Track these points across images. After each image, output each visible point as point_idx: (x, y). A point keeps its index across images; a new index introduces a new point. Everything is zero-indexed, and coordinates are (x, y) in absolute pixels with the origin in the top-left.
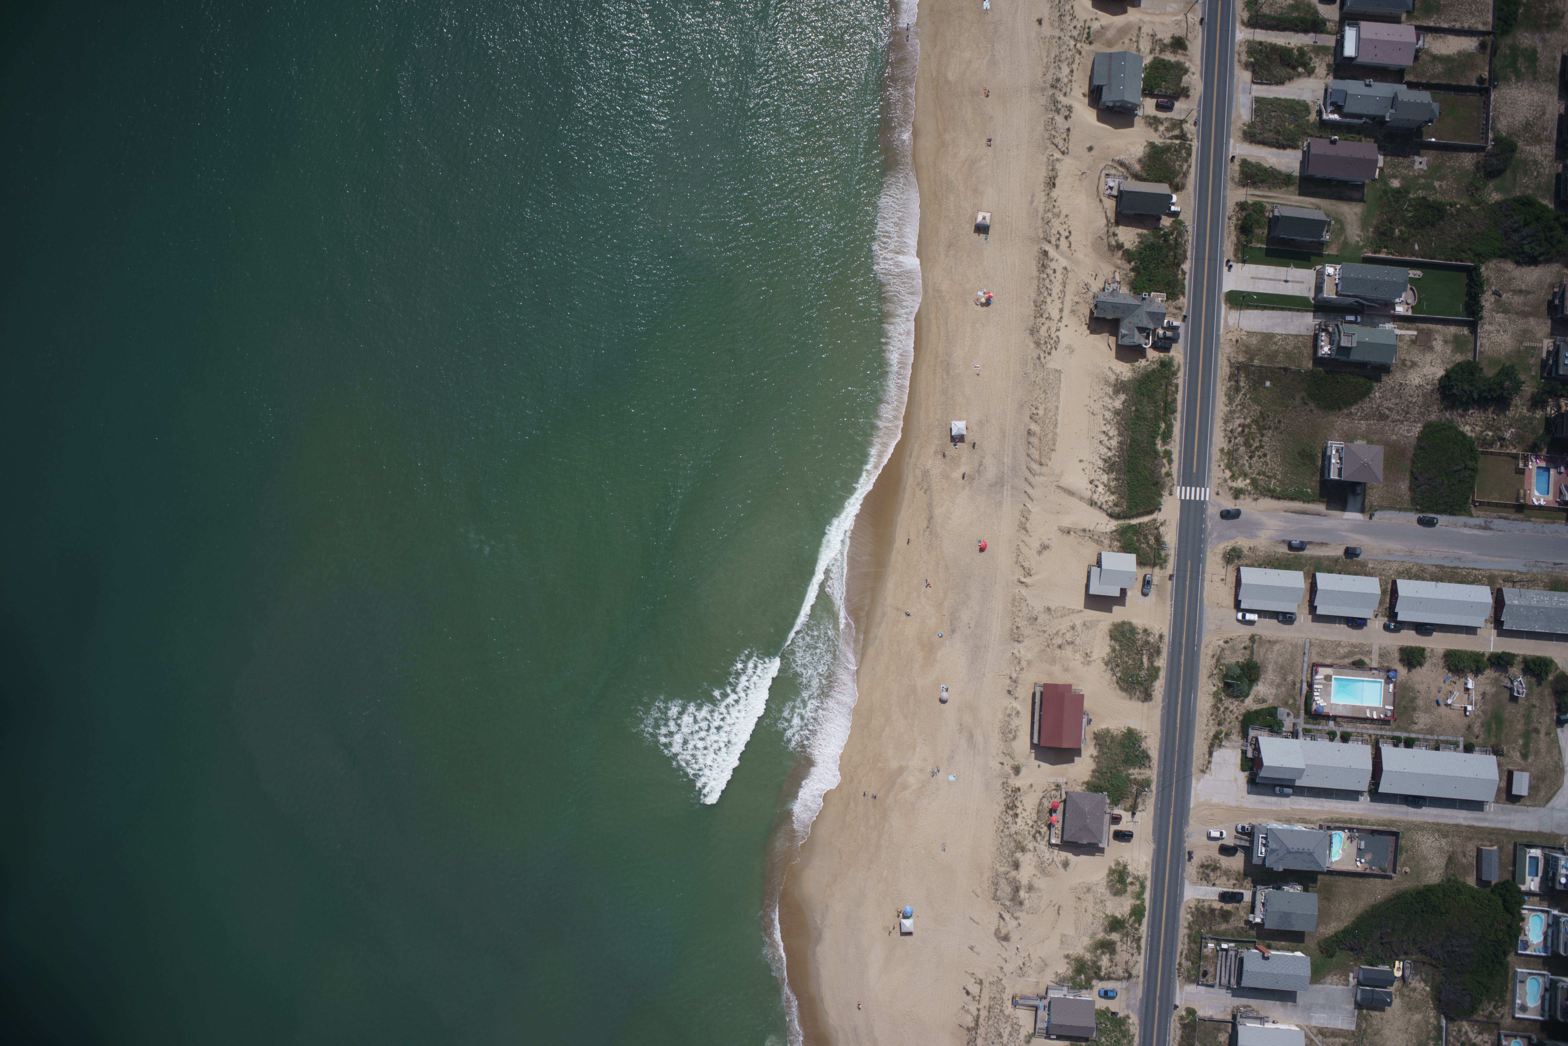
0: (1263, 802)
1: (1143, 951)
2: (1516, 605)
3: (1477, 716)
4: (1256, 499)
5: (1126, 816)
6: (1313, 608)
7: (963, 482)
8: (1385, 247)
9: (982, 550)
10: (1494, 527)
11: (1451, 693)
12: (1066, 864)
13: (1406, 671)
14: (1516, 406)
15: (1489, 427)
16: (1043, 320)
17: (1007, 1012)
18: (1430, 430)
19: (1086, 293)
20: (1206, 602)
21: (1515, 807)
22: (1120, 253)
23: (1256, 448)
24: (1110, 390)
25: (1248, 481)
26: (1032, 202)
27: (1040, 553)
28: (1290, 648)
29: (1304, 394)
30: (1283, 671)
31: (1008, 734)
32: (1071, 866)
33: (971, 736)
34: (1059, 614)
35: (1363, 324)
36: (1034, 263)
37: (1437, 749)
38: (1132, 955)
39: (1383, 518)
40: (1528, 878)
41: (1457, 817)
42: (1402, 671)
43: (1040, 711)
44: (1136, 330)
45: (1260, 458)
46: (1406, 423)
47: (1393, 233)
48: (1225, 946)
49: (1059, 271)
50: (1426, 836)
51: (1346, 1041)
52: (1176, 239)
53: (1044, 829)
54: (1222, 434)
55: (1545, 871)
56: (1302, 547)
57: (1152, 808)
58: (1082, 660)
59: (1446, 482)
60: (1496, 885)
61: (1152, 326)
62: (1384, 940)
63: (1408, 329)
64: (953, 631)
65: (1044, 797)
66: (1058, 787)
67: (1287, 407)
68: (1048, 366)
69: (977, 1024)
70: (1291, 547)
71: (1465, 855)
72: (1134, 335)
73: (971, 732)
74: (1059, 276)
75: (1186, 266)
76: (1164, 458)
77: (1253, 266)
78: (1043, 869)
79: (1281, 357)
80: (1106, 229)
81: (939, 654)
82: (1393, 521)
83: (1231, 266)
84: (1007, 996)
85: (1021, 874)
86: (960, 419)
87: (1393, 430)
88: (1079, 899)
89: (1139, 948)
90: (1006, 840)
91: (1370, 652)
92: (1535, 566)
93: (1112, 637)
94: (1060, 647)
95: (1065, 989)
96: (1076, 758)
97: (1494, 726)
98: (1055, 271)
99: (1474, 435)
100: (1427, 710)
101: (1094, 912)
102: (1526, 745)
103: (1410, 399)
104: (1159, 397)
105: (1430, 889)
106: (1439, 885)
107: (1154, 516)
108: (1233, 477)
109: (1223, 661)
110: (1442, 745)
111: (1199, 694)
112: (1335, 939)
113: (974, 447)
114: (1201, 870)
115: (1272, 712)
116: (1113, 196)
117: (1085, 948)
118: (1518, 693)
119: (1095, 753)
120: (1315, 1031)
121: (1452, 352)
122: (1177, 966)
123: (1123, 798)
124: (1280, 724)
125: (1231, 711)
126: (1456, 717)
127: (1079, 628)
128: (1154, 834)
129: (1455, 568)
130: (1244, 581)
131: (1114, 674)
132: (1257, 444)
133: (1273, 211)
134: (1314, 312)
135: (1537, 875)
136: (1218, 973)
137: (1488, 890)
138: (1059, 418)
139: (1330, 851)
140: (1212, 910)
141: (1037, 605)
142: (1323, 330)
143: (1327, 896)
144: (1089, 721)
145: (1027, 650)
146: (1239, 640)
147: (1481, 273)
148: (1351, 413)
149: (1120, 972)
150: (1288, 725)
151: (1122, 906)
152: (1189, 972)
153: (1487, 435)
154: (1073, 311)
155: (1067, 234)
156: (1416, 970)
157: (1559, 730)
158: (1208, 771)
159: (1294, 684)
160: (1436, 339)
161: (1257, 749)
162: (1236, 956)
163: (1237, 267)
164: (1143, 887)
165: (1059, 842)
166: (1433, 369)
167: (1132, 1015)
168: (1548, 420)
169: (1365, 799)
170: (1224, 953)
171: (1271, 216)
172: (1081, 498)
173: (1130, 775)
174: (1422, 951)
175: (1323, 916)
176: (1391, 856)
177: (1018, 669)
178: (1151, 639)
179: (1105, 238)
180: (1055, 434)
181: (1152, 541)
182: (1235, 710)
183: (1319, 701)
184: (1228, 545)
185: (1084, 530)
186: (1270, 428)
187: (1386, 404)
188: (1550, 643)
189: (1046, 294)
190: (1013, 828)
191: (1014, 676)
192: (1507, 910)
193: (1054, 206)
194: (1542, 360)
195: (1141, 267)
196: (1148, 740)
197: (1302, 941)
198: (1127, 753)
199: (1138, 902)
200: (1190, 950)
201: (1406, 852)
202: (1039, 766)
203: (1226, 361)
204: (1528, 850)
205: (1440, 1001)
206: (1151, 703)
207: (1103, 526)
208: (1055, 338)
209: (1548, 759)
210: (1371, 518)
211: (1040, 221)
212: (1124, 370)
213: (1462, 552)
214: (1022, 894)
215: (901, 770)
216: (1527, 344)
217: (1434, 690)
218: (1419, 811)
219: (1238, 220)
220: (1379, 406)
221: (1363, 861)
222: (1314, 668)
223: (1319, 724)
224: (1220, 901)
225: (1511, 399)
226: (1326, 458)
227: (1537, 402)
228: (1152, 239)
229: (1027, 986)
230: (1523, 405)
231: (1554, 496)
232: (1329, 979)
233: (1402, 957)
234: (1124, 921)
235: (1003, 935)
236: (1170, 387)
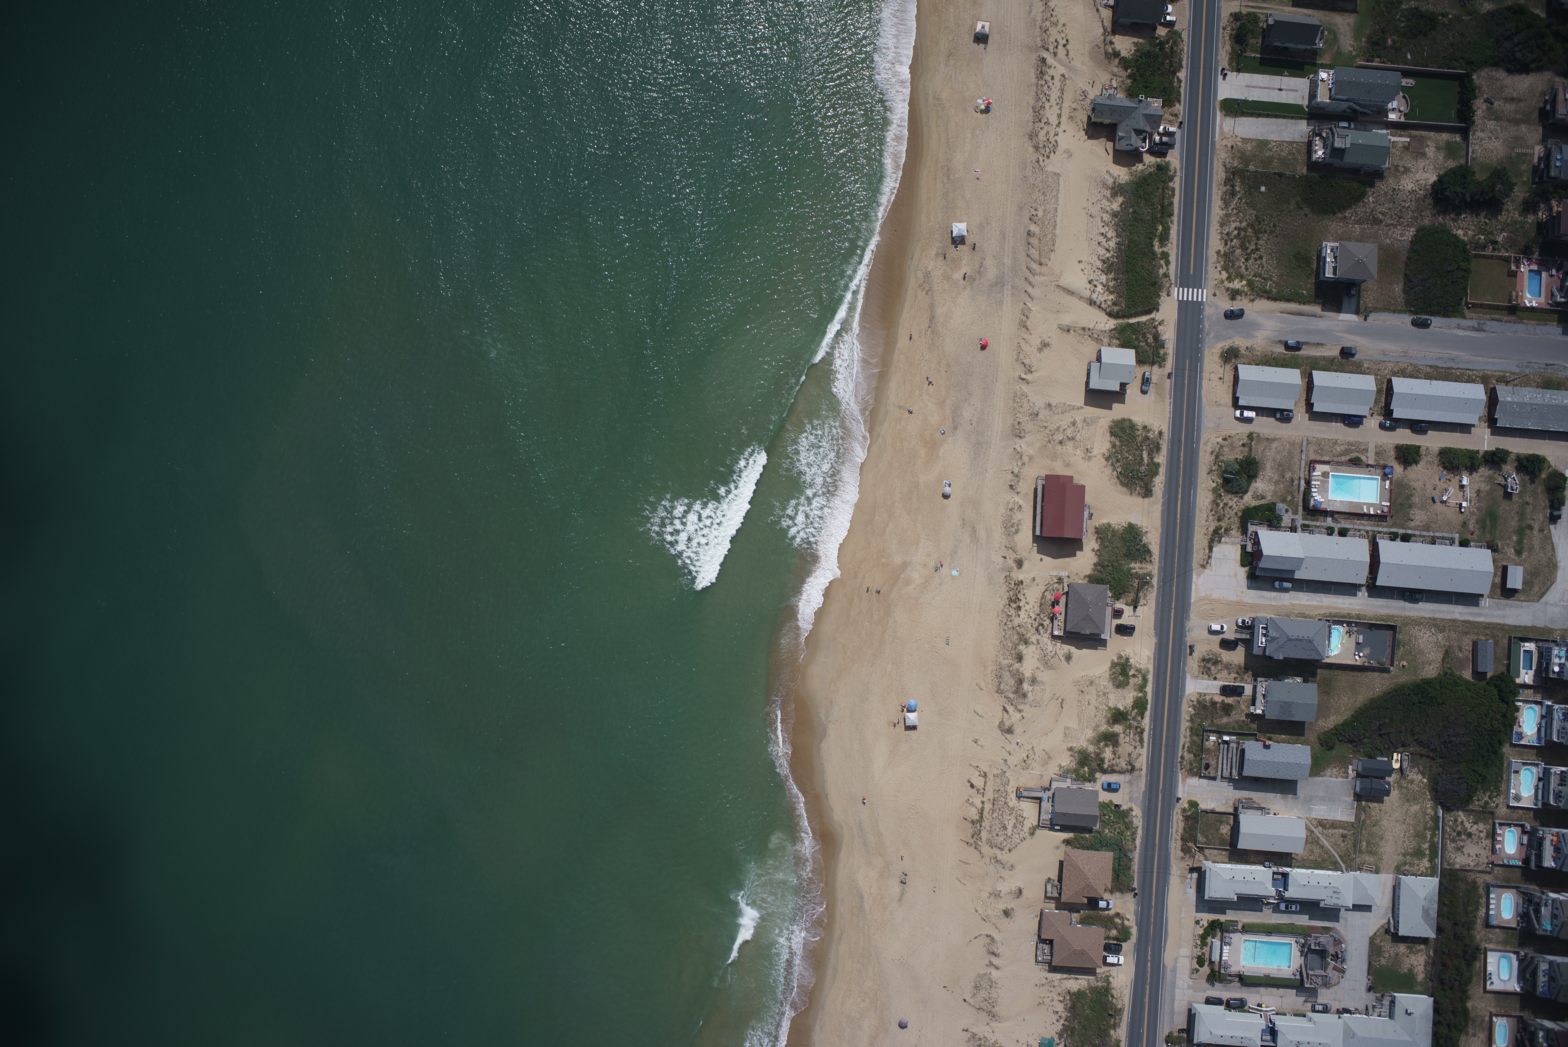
0: (1263, 597)
1: (1145, 744)
2: (1509, 402)
3: (1472, 513)
4: (1252, 301)
5: (1128, 611)
6: (1309, 405)
7: (964, 283)
8: (1378, 56)
9: (983, 347)
10: (1487, 329)
11: (1446, 490)
12: (1068, 658)
13: (1402, 469)
14: (1507, 210)
15: (1481, 231)
16: (1042, 125)
17: (1011, 804)
18: (1423, 236)
19: (1083, 100)
20: (1204, 400)
21: (1510, 602)
22: (1117, 61)
23: (1252, 250)
24: (1108, 193)
25: (1244, 282)
26: (1030, 12)
27: (1040, 350)
28: (1288, 446)
29: (1299, 199)
30: (1281, 468)
31: (1010, 528)
32: (1074, 659)
33: (974, 531)
34: (1060, 410)
35: (1356, 129)
36: (1033, 71)
37: (1434, 543)
38: (1135, 748)
39: (1379, 319)
40: (1523, 671)
41: (1453, 612)
42: (1398, 469)
43: (1042, 502)
44: (1133, 132)
45: (1256, 260)
46: (1399, 227)
47: (1386, 42)
48: (1226, 738)
49: (1057, 78)
50: (1423, 631)
51: (1346, 832)
52: (1172, 48)
53: (1047, 622)
54: (1219, 237)
55: (1539, 664)
56: (1297, 347)
57: (1154, 603)
58: (1083, 455)
59: (1439, 282)
60: (1491, 678)
61: (1148, 129)
62: (1383, 732)
63: (1401, 136)
64: (955, 428)
65: (1046, 590)
66: (1060, 580)
67: (1282, 211)
68: (1047, 169)
69: (981, 817)
70: (1287, 347)
71: (1461, 650)
72: (1131, 137)
73: (974, 527)
74: (1057, 83)
75: (1182, 75)
76: (1161, 259)
77: (1247, 75)
78: (1046, 661)
79: (1275, 163)
80: (1102, 38)
81: (942, 450)
82: (1388, 323)
83: (1226, 74)
84: (1011, 789)
85: (1024, 666)
86: (961, 221)
87: (1387, 234)
88: (1082, 692)
89: (1141, 741)
90: (1009, 632)
91: (1366, 450)
92: (1527, 367)
93: (1112, 433)
94: (1061, 443)
95: (1069, 780)
96: (1078, 553)
97: (1488, 523)
98: (1053, 78)
99: (1466, 239)
100: (1423, 507)
101: (1097, 705)
102: (1520, 542)
103: (1403, 204)
104: (1155, 200)
105: (1427, 682)
106: (1435, 678)
107: (1153, 315)
108: (1230, 279)
109: (1221, 458)
110: (1438, 541)
111: (1199, 490)
112: (1334, 731)
113: (974, 249)
114: (1202, 664)
115: (1271, 508)
116: (1110, 6)
117: (1088, 741)
118: (1512, 489)
119: (1097, 547)
120: (1315, 823)
121: (1444, 158)
122: (1179, 760)
123: (1124, 592)
124: (1279, 519)
125: (1231, 507)
126: (1450, 513)
127: (1079, 424)
128: (1155, 629)
129: (1449, 368)
130: (1241, 377)
131: (1114, 469)
132: (1252, 247)
133: (1267, 21)
134: (1308, 119)
135: (1531, 669)
136: (1220, 766)
137: (1484, 683)
138: (1058, 220)
139: (1329, 641)
140: (1214, 703)
141: (1039, 402)
142: (1317, 135)
143: (1326, 689)
144: (1091, 516)
145: (1028, 446)
146: (1237, 437)
147: (1473, 80)
148: (1345, 217)
149: (1123, 764)
150: (1286, 520)
151: (1124, 698)
152: (1191, 764)
153: (1480, 239)
154: (1071, 118)
155: (1064, 42)
156: (1413, 763)
157: (1552, 527)
158: (1208, 566)
159: (1293, 481)
160: (1428, 146)
161: (1257, 543)
162: (1237, 749)
163: (1232, 76)
164: (1145, 680)
165: (1061, 634)
166: (1426, 175)
167: (1135, 808)
168: (1540, 225)
169: (1363, 594)
170: (1226, 746)
171: (1265, 26)
172: (1081, 298)
173: (1131, 569)
174: (1420, 743)
175: (1323, 709)
176: (1389, 650)
177: (1020, 464)
178: (1151, 435)
179: (1102, 46)
180: (1055, 235)
181: (1151, 340)
182: (1234, 506)
183: (1317, 497)
184: (1226, 344)
185: (1084, 329)
186: (1265, 232)
187: (1380, 209)
188: (1543, 441)
189: (1044, 100)
190: (1017, 621)
191: (1016, 470)
192: (1502, 699)
193: (1052, 15)
194: (1534, 166)
195: (1138, 74)
196: (1149, 535)
197: (1302, 734)
198: (1128, 547)
199: (1140, 695)
200: (1192, 742)
201: (1404, 646)
202: (1041, 560)
203: (1221, 166)
204: (1522, 644)
205: (1437, 792)
206: (1151, 499)
207: (1103, 325)
208: (1053, 142)
209: (1542, 555)
210: (1365, 319)
211: (1038, 30)
212: (1122, 174)
213: (1455, 353)
214: (1026, 686)
215: (905, 565)
216: (1518, 150)
217: (1429, 488)
218: (1416, 606)
219: (1232, 30)
220: (1372, 211)
221: (1361, 654)
222: (1311, 465)
223: (1317, 520)
224: (1222, 694)
225: (1503, 204)
226: (1321, 259)
227: (1529, 207)
228: (1148, 48)
229: (1031, 779)
230: (1515, 210)
231: (1546, 298)
232: (1328, 772)
233: (1400, 749)
234: (1127, 712)
235: (1007, 727)
236: (1166, 191)
